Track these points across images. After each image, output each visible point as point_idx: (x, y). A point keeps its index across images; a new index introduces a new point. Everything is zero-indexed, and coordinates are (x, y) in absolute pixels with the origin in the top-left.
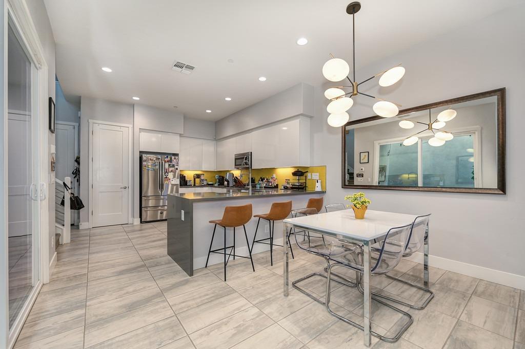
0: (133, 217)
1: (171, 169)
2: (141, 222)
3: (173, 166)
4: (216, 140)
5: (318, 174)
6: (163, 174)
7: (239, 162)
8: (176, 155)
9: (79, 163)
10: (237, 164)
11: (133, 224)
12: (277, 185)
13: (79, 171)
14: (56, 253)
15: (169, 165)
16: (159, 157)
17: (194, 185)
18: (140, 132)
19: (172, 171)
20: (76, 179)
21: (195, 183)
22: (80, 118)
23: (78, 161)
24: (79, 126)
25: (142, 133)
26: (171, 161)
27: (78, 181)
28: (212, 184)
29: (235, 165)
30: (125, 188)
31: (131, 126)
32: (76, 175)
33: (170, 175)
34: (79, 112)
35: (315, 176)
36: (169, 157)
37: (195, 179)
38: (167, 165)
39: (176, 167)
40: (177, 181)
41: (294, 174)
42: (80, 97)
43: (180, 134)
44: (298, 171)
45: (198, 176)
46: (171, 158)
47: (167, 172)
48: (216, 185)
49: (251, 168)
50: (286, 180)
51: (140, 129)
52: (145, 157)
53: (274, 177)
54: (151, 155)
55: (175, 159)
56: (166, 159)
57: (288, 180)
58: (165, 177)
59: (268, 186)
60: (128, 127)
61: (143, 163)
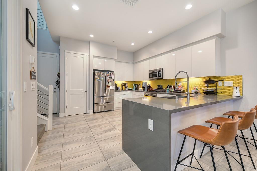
0: (89, 109)
1: (110, 80)
2: (94, 112)
4: (133, 63)
5: (232, 82)
6: (106, 83)
7: (151, 75)
8: (113, 72)
9: (59, 77)
10: (150, 77)
11: (89, 114)
12: (184, 90)
13: (59, 82)
14: (38, 147)
15: (109, 78)
16: (104, 73)
17: (122, 90)
18: (93, 58)
19: (111, 82)
20: (58, 86)
21: (122, 88)
22: (60, 49)
23: (58, 75)
24: (60, 56)
25: (94, 58)
26: (110, 75)
27: (59, 87)
28: (131, 89)
29: (149, 77)
30: (85, 92)
31: (88, 54)
32: (58, 84)
33: (110, 84)
34: (59, 46)
35: (228, 84)
36: (109, 73)
37: (122, 86)
38: (108, 78)
40: (113, 88)
41: (206, 82)
42: (60, 36)
43: (115, 59)
44: (210, 80)
45: (125, 85)
46: (110, 74)
47: (108, 82)
49: (162, 79)
50: (194, 87)
51: (93, 56)
52: (96, 73)
53: (181, 85)
54: (99, 72)
55: (112, 74)
56: (107, 74)
57: (197, 87)
58: (107, 85)
59: (177, 91)
60: (87, 55)
61: (95, 77)
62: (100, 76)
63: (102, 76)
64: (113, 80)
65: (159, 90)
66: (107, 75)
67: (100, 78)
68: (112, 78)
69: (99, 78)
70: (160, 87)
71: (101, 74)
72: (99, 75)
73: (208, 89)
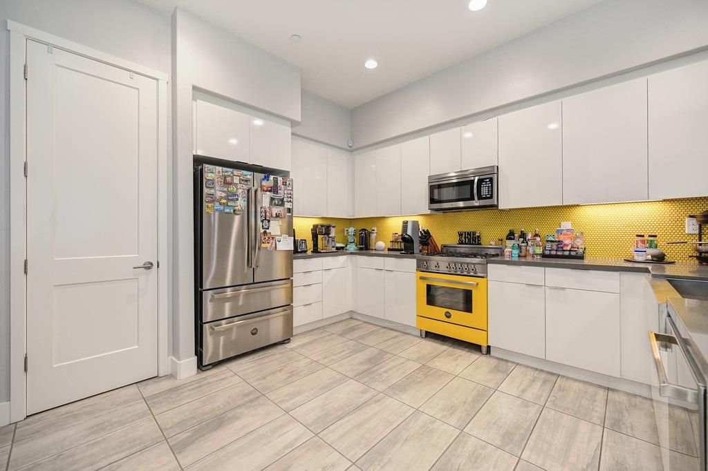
0: (175, 355)
1: (275, 210)
3: (282, 203)
4: (354, 151)
6: (259, 223)
8: (286, 174)
10: (437, 199)
15: (272, 199)
16: (248, 175)
17: (314, 251)
18: (194, 99)
19: (277, 216)
21: (316, 245)
25: (200, 102)
26: (275, 189)
29: (432, 201)
30: (148, 268)
31: (165, 77)
33: (275, 228)
36: (272, 177)
37: (315, 237)
38: (265, 199)
39: (288, 205)
40: (290, 243)
45: (326, 230)
46: (276, 181)
47: (266, 220)
48: (352, 248)
49: (497, 206)
50: (638, 236)
51: (194, 88)
52: (211, 173)
53: (568, 230)
54: (225, 169)
55: (284, 183)
56: (264, 183)
57: (650, 236)
58: (262, 231)
59: (559, 253)
60: (157, 80)
61: (206, 190)
62: (231, 188)
63: (241, 191)
64: (289, 210)
65: (464, 249)
66: (261, 187)
67: (232, 197)
68: (282, 200)
69: (227, 198)
70: (471, 238)
71: (236, 180)
72: (226, 183)
73: (700, 245)
